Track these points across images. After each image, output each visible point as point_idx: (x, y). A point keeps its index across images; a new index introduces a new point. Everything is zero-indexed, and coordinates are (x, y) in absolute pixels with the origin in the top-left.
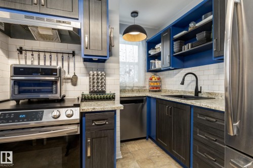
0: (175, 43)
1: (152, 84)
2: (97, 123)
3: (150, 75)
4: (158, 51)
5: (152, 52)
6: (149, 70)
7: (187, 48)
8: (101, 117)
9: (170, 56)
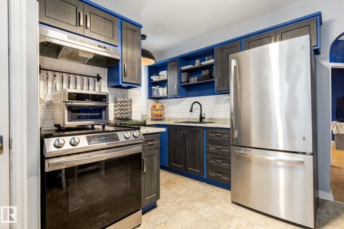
0: (182, 74)
1: (156, 112)
2: (149, 143)
3: (152, 102)
4: (162, 78)
5: (155, 78)
6: (151, 97)
7: (194, 80)
8: (152, 139)
9: (178, 85)
